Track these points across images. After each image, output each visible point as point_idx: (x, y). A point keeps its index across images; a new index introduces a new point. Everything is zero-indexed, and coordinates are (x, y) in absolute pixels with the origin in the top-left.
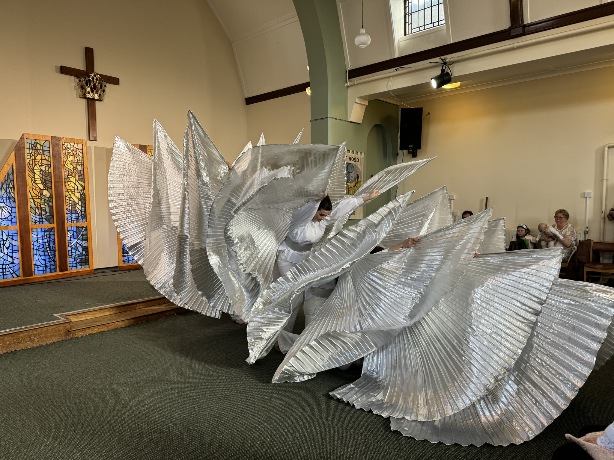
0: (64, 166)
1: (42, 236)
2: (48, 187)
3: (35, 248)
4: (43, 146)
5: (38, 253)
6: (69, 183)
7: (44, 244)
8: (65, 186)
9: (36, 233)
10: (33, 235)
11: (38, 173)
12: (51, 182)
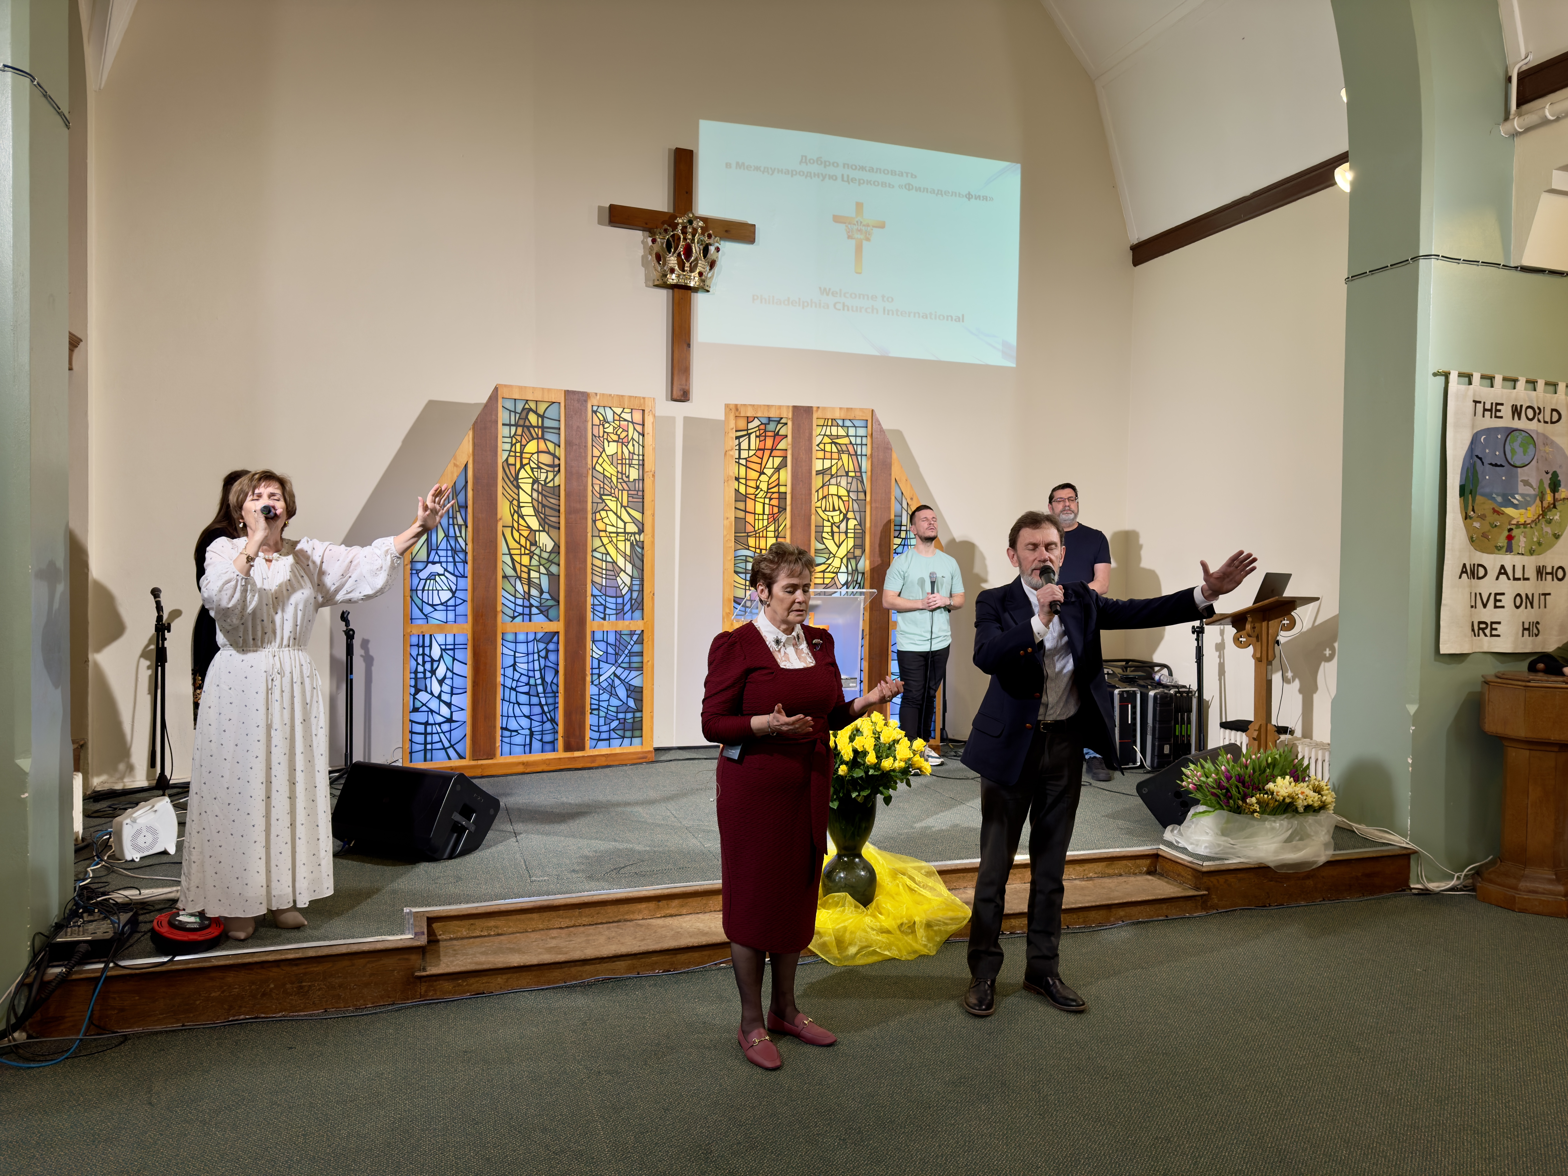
0: (594, 468)
1: (528, 654)
2: (549, 525)
3: (508, 683)
4: (543, 417)
5: (513, 699)
6: (603, 514)
7: (531, 674)
8: (594, 521)
9: (512, 646)
10: (506, 651)
11: (527, 488)
12: (559, 511)
